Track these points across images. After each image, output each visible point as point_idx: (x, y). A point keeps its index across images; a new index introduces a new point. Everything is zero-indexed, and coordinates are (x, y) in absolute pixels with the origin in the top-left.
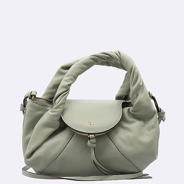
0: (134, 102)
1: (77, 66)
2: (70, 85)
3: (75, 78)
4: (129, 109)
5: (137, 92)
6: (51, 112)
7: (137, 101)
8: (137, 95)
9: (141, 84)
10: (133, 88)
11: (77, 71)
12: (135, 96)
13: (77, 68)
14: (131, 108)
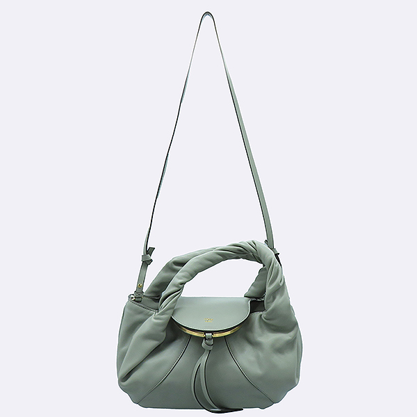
0: (268, 307)
1: (197, 260)
2: (183, 284)
3: (192, 275)
4: (261, 315)
5: (274, 295)
6: (155, 319)
7: (272, 306)
8: (274, 298)
9: (281, 285)
10: (269, 289)
11: (196, 267)
12: (272, 298)
13: (197, 262)
14: (264, 314)
